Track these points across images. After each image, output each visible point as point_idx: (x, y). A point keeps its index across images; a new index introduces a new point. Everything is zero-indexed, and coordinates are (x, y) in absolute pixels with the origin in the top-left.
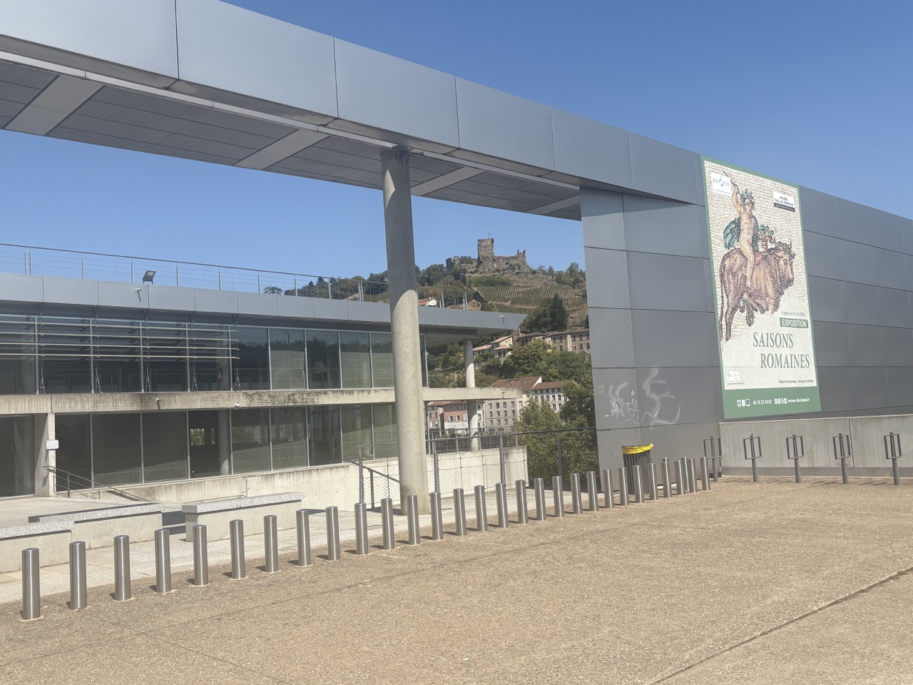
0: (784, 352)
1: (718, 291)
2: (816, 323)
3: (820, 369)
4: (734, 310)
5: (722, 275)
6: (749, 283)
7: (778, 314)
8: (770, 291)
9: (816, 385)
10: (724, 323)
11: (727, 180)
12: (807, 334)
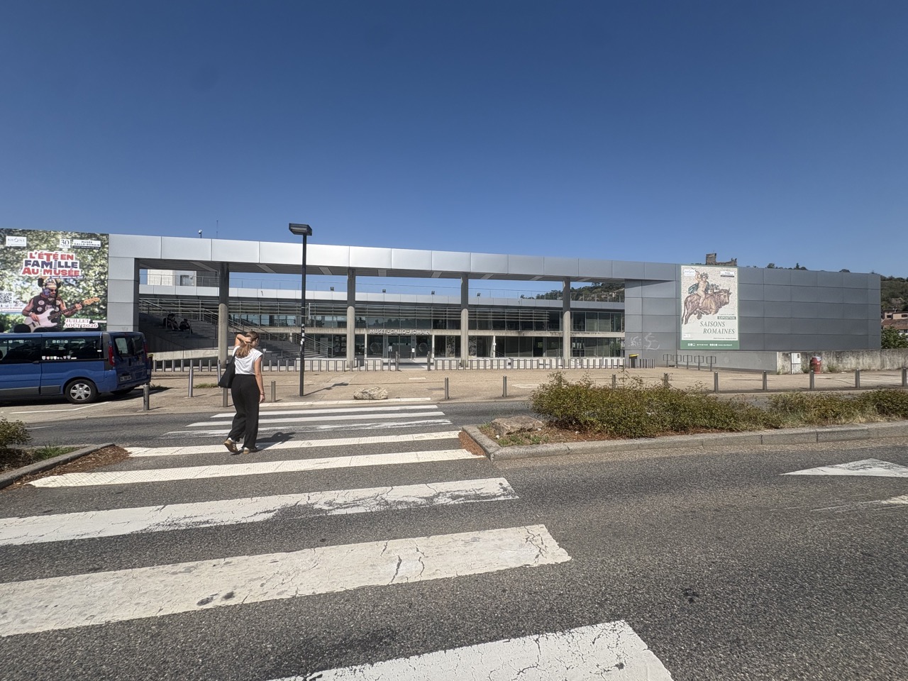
0: (718, 328)
1: (683, 309)
2: (740, 318)
3: (740, 334)
4: (691, 314)
5: (685, 303)
6: (700, 305)
7: (718, 315)
8: (713, 307)
9: (737, 339)
10: (684, 319)
11: (692, 270)
12: (736, 322)
